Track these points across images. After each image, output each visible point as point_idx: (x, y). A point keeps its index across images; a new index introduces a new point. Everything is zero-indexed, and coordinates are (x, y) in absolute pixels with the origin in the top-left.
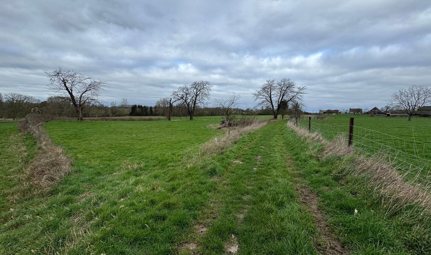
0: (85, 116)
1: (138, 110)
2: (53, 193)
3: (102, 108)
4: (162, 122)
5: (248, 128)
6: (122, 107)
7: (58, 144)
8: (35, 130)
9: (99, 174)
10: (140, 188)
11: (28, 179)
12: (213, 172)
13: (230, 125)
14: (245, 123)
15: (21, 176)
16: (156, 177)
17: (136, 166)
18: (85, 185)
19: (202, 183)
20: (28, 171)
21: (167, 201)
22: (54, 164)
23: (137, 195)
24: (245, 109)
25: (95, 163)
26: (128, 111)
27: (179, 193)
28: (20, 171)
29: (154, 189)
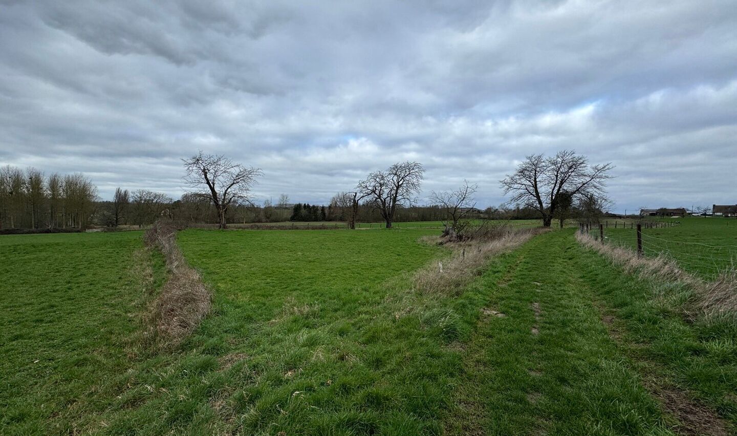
0: (228, 221)
1: (303, 212)
2: (185, 347)
3: (252, 209)
4: (341, 232)
5: (496, 245)
6: (281, 207)
7: (193, 266)
8: (164, 241)
9: (249, 319)
10: (319, 355)
11: (153, 321)
12: (450, 334)
13: (460, 238)
14: (488, 235)
15: (143, 315)
16: (342, 333)
17: (306, 309)
18: (230, 337)
19: (432, 356)
20: (153, 307)
21: (373, 389)
22: (190, 299)
23: (315, 369)
24: (483, 208)
25: (243, 299)
26: (288, 214)
27: (391, 372)
28: (143, 306)
29: (342, 358)
